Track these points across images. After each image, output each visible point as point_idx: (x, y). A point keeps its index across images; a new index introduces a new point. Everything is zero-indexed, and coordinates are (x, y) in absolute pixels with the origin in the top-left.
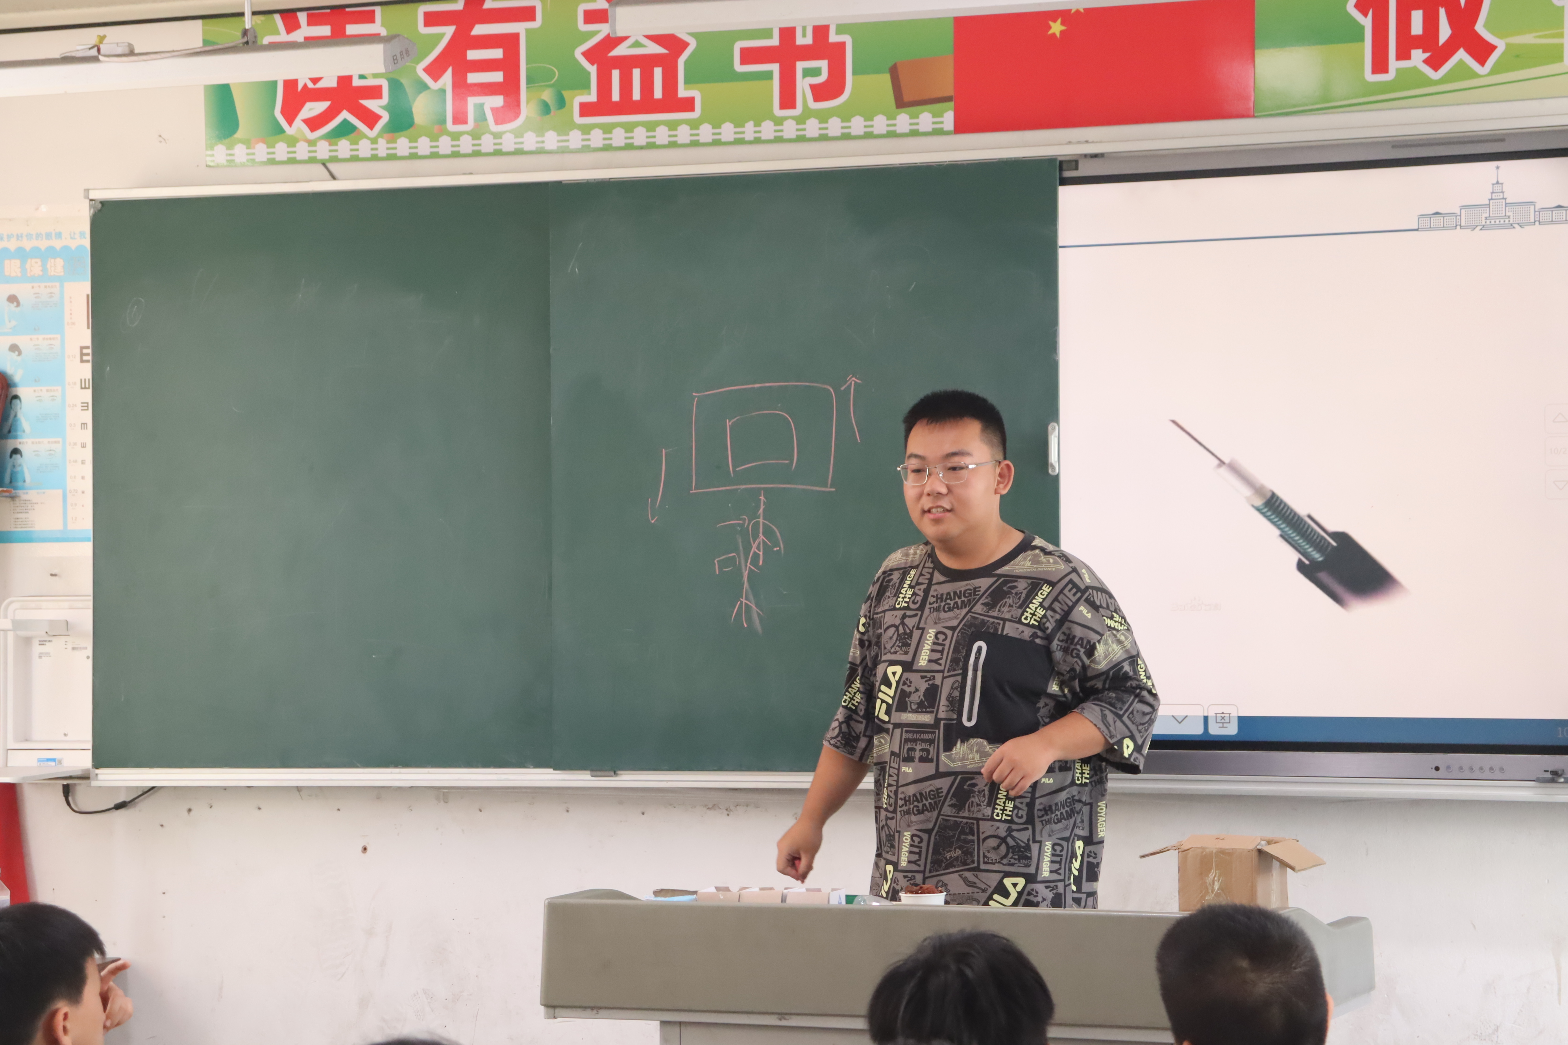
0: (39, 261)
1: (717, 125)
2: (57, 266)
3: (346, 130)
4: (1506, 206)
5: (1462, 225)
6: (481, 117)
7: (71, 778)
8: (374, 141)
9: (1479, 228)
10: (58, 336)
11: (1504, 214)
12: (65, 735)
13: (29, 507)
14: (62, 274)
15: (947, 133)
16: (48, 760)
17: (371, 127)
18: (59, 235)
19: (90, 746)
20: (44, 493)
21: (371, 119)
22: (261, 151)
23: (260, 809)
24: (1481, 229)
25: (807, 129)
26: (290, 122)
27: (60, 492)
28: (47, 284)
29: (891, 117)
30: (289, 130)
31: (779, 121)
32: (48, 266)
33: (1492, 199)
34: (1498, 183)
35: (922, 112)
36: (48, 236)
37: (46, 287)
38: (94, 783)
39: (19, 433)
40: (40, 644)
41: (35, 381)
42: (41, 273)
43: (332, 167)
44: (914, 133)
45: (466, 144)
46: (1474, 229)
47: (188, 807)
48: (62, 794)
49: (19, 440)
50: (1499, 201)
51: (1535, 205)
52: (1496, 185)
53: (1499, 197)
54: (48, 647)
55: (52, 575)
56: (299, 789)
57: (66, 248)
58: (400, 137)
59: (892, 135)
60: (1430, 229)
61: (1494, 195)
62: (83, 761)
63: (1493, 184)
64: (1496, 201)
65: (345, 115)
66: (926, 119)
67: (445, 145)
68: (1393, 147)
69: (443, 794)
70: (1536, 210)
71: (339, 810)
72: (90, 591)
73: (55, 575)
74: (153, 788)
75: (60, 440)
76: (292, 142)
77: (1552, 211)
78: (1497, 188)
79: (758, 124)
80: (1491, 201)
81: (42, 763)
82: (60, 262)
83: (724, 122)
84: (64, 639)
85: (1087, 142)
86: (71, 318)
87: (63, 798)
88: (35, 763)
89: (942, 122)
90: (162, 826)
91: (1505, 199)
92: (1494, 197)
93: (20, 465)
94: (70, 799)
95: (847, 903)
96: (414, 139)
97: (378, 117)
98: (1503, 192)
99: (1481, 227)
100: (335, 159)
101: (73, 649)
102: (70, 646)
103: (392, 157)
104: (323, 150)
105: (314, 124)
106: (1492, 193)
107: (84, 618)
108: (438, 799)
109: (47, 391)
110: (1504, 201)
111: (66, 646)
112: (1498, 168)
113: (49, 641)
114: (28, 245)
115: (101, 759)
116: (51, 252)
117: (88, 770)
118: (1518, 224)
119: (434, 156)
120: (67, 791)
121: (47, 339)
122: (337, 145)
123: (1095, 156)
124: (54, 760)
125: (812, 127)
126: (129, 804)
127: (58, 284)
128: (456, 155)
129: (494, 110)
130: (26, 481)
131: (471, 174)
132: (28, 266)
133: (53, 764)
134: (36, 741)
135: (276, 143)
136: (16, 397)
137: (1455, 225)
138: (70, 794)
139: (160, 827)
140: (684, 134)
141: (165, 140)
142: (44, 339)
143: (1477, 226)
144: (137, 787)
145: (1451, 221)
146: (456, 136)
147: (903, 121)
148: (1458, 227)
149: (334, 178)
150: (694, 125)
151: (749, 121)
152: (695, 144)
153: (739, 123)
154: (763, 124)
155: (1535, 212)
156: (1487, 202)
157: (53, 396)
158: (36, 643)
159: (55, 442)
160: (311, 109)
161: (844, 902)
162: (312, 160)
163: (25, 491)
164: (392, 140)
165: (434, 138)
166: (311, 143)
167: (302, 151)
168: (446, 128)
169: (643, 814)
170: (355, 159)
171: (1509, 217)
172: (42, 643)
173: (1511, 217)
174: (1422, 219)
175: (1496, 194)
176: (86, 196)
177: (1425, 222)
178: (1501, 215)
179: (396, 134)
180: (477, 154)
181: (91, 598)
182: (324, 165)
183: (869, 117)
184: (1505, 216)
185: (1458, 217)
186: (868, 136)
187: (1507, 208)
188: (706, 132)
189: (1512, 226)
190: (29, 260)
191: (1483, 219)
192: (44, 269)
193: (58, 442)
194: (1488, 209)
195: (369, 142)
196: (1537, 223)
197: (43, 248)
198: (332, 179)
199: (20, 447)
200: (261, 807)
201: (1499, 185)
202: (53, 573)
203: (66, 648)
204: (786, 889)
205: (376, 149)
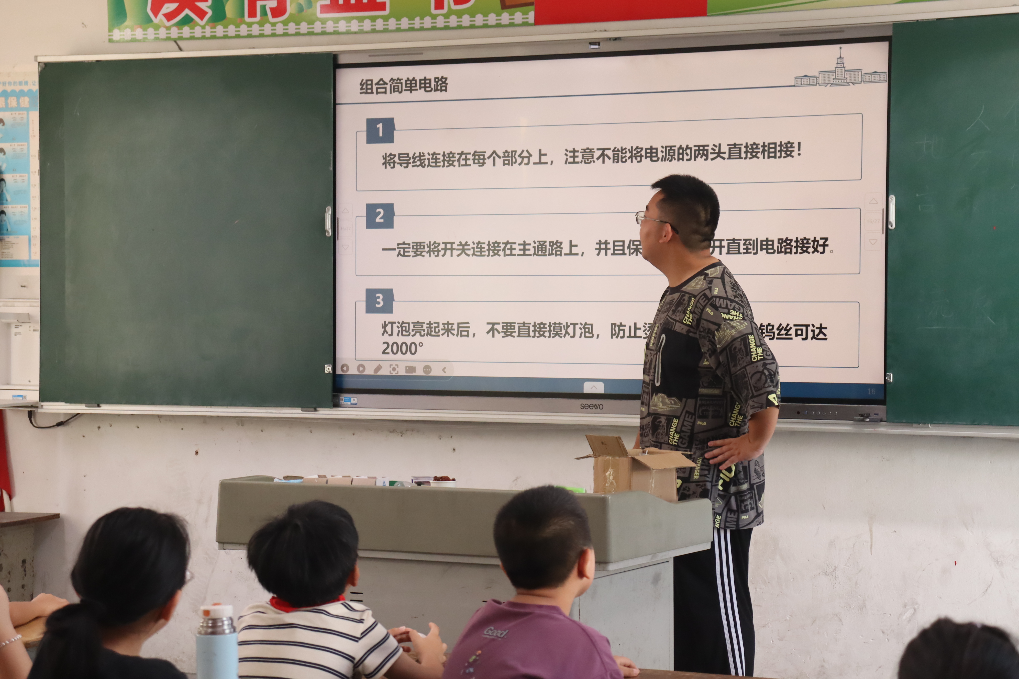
0: (15, 98)
1: (398, 19)
2: (25, 102)
3: (187, 21)
4: (845, 72)
5: (820, 83)
6: (264, 13)
7: (32, 406)
8: (203, 27)
9: (829, 85)
10: (26, 144)
11: (844, 77)
12: (29, 381)
13: (10, 246)
14: (28, 106)
15: (531, 25)
16: (19, 396)
17: (202, 18)
18: (26, 83)
19: (38, 388)
20: (18, 237)
21: (201, 14)
22: (139, 33)
23: (138, 427)
24: (830, 86)
25: (437, 23)
26: (156, 15)
27: (26, 237)
28: (20, 112)
29: (498, 15)
30: (156, 21)
31: (434, 17)
32: (21, 101)
33: (837, 67)
34: (840, 57)
35: (517, 12)
36: (20, 83)
37: (19, 114)
38: (40, 411)
39: (5, 202)
40: (15, 328)
41: (13, 170)
42: (16, 106)
43: (180, 43)
44: (512, 25)
45: (256, 30)
46: (827, 85)
47: (98, 425)
48: (27, 416)
49: (4, 206)
50: (841, 68)
51: (861, 71)
52: (840, 59)
53: (841, 66)
54: (19, 330)
55: (22, 286)
56: (159, 417)
57: (30, 91)
58: (218, 25)
59: (499, 26)
60: (802, 85)
61: (838, 65)
62: (34, 396)
63: (838, 58)
64: (839, 69)
65: (187, 11)
66: (518, 16)
67: (244, 30)
68: (780, 35)
69: (241, 421)
70: (862, 74)
71: (182, 429)
72: (38, 296)
73: (24, 286)
74: (78, 414)
75: (27, 206)
76: (157, 27)
77: (871, 75)
78: (840, 61)
79: (422, 19)
80: (837, 69)
81: (15, 398)
82: (27, 99)
83: (403, 17)
84: (28, 324)
85: (605, 30)
86: (33, 133)
87: (28, 419)
88: (11, 398)
89: (527, 18)
90: (84, 436)
91: (845, 67)
92: (838, 66)
93: (5, 221)
94: (32, 419)
95: (390, 485)
96: (226, 27)
97: (206, 13)
98: (843, 63)
99: (830, 85)
100: (181, 38)
101: (34, 330)
102: (32, 329)
103: (213, 37)
104: (174, 33)
105: (169, 16)
106: (837, 64)
107: (36, 311)
108: (238, 424)
109: (20, 176)
110: (844, 68)
111: (30, 329)
112: (841, 48)
113: (21, 326)
114: (9, 89)
115: (45, 396)
116: (22, 93)
117: (37, 403)
118: (852, 83)
119: (238, 36)
120: (31, 414)
121: (20, 145)
122: (182, 29)
123: (616, 39)
124: (21, 396)
125: (453, 21)
126: (65, 423)
127: (25, 112)
128: (250, 36)
129: (272, 9)
130: (8, 230)
131: (254, 48)
132: (9, 101)
133: (21, 398)
134: (13, 385)
135: (148, 28)
136: (3, 180)
137: (816, 83)
138: (32, 417)
139: (82, 437)
140: (380, 24)
141: (86, 26)
142: (18, 145)
143: (828, 84)
144: (70, 414)
145: (813, 81)
146: (250, 25)
147: (505, 17)
148: (818, 84)
149: (181, 49)
150: (386, 18)
151: (416, 17)
152: (386, 31)
153: (411, 18)
154: (425, 19)
155: (862, 75)
156: (834, 70)
157: (23, 180)
158: (13, 326)
159: (24, 207)
160: (167, 8)
161: (387, 484)
162: (168, 39)
163: (8, 236)
164: (214, 27)
165: (237, 26)
166: (168, 28)
167: (162, 33)
168: (245, 20)
169: (354, 434)
170: (192, 38)
171: (847, 78)
172: (17, 327)
173: (848, 79)
174: (797, 79)
175: (840, 64)
176: (36, 60)
177: (799, 81)
178: (842, 77)
179: (216, 24)
180: (262, 36)
181: (39, 300)
182: (175, 42)
183: (485, 15)
184: (845, 78)
185: (818, 78)
186: (486, 26)
187: (846, 73)
188: (392, 23)
189: (848, 84)
190: (10, 98)
191: (832, 79)
192: (18, 103)
193: (26, 207)
194: (835, 73)
195: (200, 28)
196: (863, 82)
197: (17, 91)
198: (179, 50)
199: (5, 210)
200: (139, 427)
201: (841, 59)
202: (23, 285)
203: (30, 330)
204: (357, 476)
205: (205, 32)
